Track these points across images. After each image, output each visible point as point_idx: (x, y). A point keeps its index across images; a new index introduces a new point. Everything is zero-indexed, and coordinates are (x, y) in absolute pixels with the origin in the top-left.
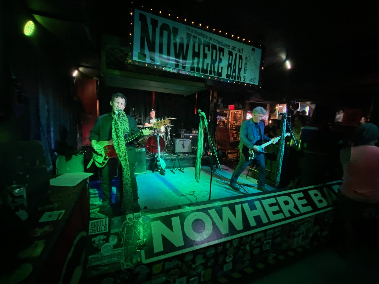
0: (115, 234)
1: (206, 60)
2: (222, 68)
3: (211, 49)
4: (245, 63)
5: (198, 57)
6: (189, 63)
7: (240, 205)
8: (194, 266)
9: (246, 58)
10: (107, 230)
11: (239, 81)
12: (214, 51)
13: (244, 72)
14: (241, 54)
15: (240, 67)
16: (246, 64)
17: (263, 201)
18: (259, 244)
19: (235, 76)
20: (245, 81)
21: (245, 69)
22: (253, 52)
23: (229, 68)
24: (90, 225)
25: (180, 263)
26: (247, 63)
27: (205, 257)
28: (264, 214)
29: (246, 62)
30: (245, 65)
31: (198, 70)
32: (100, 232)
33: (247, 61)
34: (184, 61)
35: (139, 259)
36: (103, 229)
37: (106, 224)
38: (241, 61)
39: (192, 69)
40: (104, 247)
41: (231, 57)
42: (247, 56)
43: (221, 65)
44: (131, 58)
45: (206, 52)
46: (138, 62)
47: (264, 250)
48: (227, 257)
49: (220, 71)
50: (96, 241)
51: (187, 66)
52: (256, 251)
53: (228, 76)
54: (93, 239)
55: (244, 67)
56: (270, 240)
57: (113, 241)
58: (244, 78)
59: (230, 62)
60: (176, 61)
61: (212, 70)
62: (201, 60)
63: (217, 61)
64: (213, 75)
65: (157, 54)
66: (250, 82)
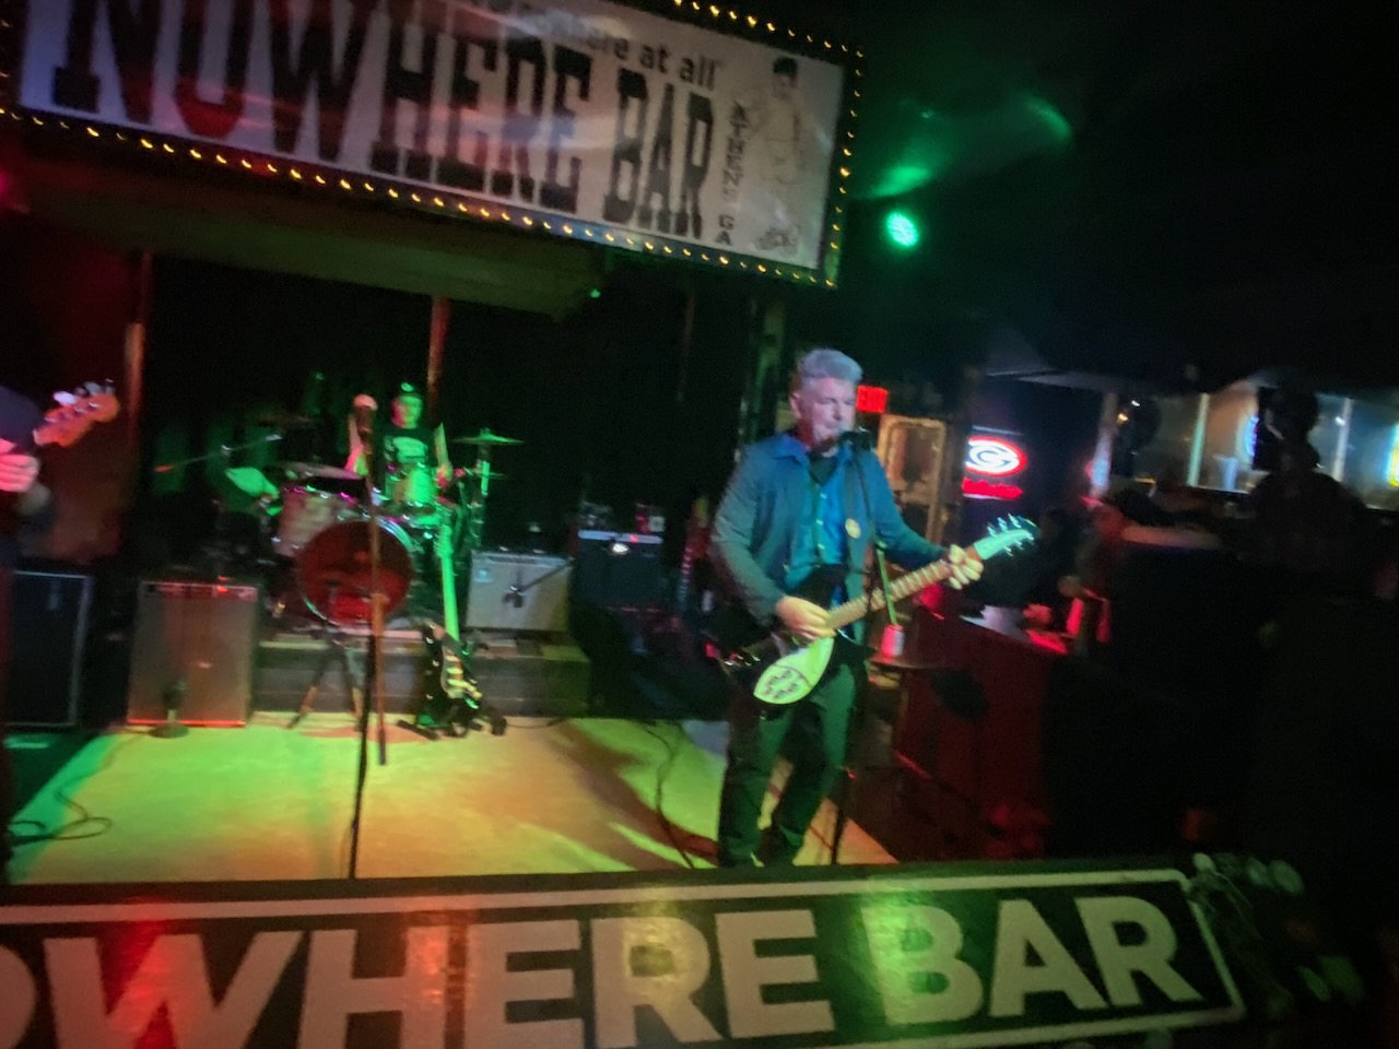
1: (469, 117)
2: (576, 163)
3: (503, 61)
4: (731, 142)
5: (423, 97)
9: (739, 113)
11: (689, 238)
12: (527, 70)
13: (726, 192)
14: (703, 92)
15: (697, 160)
16: (736, 147)
19: (664, 215)
20: (728, 242)
21: (726, 175)
22: (785, 79)
23: (626, 167)
30: (730, 147)
31: (416, 169)
33: (744, 132)
38: (701, 126)
39: (383, 161)
41: (634, 102)
43: (566, 147)
44: (12, 96)
45: (475, 70)
49: (562, 179)
51: (346, 142)
53: (615, 209)
55: (725, 161)
58: (725, 222)
59: (630, 132)
60: (279, 116)
61: (514, 169)
62: (440, 113)
63: (546, 124)
64: (516, 200)
65: (166, 74)
66: (764, 247)
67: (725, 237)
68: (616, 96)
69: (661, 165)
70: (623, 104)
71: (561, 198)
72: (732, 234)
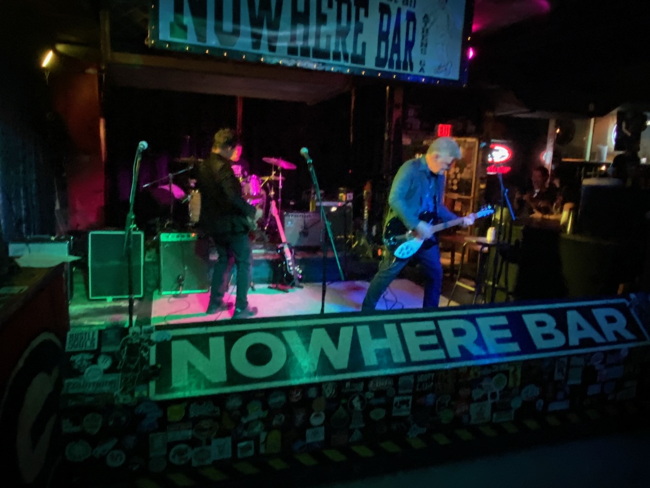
0: (108, 354)
1: (323, 29)
2: (364, 44)
3: (335, 4)
4: (423, 29)
5: (306, 22)
6: (284, 39)
7: (351, 329)
8: (244, 421)
9: (426, 17)
10: (96, 347)
11: (409, 71)
12: (344, 7)
13: (422, 50)
14: (412, 10)
15: (410, 38)
16: (425, 32)
17: (403, 325)
18: (382, 400)
19: (398, 62)
20: (424, 72)
23: (383, 44)
24: (68, 337)
25: (217, 409)
26: (427, 30)
27: (265, 407)
28: (400, 347)
30: (423, 32)
31: (305, 52)
32: (84, 349)
33: (428, 26)
34: (273, 33)
35: (145, 393)
36: (88, 344)
37: (93, 339)
38: (411, 24)
39: (292, 51)
40: (89, 371)
41: (386, 17)
42: (427, 13)
43: (361, 38)
44: (156, 35)
45: (325, 8)
46: (170, 43)
47: (394, 414)
48: (313, 415)
49: (359, 51)
50: (76, 361)
51: (279, 44)
52: (378, 414)
53: (380, 62)
54: (73, 358)
55: (421, 37)
56: (410, 398)
57: (104, 363)
58: (422, 63)
59: (384, 29)
60: (253, 35)
61: (340, 49)
62: (313, 29)
63: (353, 29)
64: (342, 62)
65: (211, 22)
66: (437, 72)
67: (422, 69)
68: (378, 15)
69: (396, 41)
70: (382, 17)
71: (358, 59)
72: (425, 68)
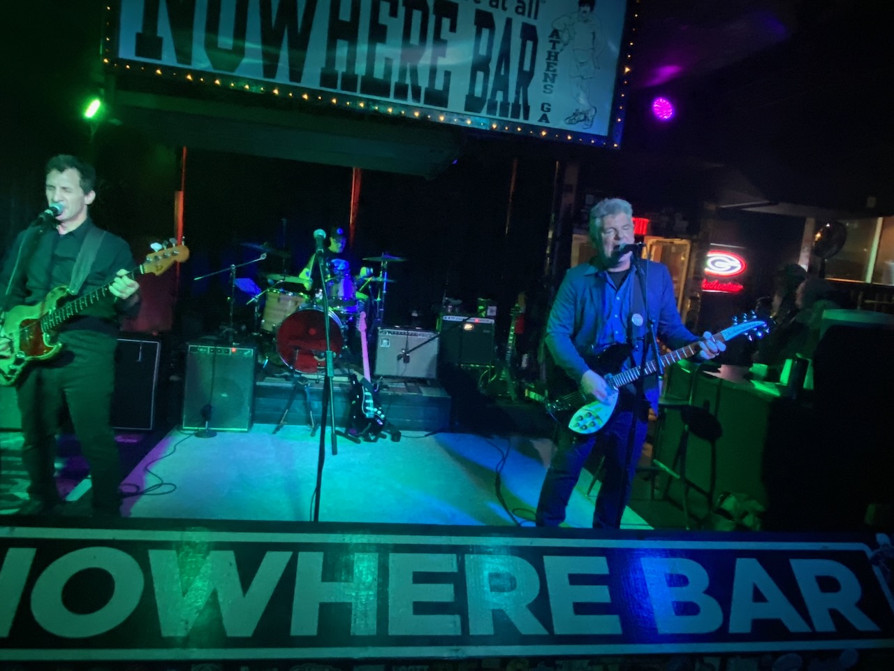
1: (380, 49)
2: (448, 74)
3: (402, 10)
4: (550, 53)
5: (352, 38)
7: (288, 555)
9: (555, 33)
11: (521, 120)
12: (417, 16)
13: (545, 87)
14: (531, 21)
15: (527, 68)
16: (553, 57)
17: (392, 558)
19: (505, 105)
20: (547, 121)
21: (546, 76)
22: (587, 9)
23: (480, 75)
26: (557, 54)
29: (554, 47)
30: (549, 58)
31: (349, 83)
33: (559, 46)
38: (530, 44)
39: (328, 80)
41: (485, 32)
42: (558, 28)
44: (112, 51)
45: (384, 17)
49: (439, 85)
51: (305, 69)
53: (473, 104)
55: (545, 66)
58: (545, 108)
59: (483, 51)
60: (266, 55)
61: (408, 81)
62: (362, 48)
63: (429, 51)
64: (410, 101)
65: (199, 34)
66: (571, 123)
67: (544, 118)
68: (474, 29)
69: (502, 73)
70: (479, 33)
71: (438, 98)
72: (549, 115)
